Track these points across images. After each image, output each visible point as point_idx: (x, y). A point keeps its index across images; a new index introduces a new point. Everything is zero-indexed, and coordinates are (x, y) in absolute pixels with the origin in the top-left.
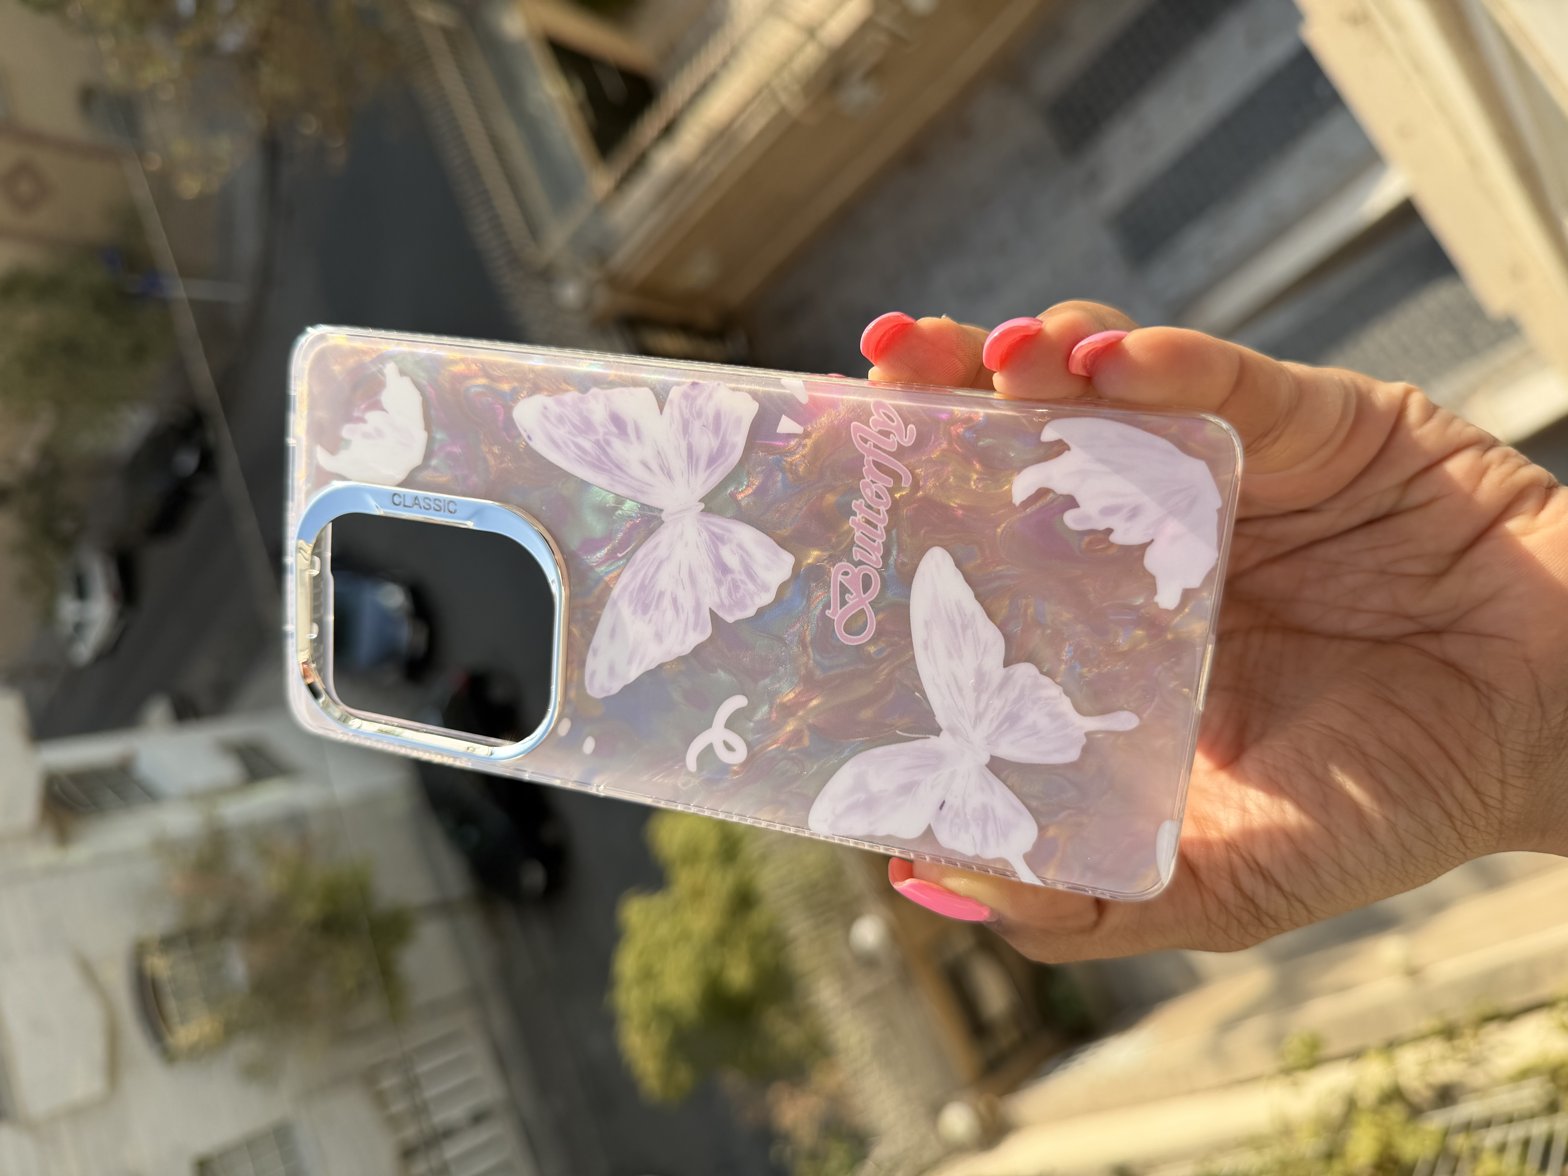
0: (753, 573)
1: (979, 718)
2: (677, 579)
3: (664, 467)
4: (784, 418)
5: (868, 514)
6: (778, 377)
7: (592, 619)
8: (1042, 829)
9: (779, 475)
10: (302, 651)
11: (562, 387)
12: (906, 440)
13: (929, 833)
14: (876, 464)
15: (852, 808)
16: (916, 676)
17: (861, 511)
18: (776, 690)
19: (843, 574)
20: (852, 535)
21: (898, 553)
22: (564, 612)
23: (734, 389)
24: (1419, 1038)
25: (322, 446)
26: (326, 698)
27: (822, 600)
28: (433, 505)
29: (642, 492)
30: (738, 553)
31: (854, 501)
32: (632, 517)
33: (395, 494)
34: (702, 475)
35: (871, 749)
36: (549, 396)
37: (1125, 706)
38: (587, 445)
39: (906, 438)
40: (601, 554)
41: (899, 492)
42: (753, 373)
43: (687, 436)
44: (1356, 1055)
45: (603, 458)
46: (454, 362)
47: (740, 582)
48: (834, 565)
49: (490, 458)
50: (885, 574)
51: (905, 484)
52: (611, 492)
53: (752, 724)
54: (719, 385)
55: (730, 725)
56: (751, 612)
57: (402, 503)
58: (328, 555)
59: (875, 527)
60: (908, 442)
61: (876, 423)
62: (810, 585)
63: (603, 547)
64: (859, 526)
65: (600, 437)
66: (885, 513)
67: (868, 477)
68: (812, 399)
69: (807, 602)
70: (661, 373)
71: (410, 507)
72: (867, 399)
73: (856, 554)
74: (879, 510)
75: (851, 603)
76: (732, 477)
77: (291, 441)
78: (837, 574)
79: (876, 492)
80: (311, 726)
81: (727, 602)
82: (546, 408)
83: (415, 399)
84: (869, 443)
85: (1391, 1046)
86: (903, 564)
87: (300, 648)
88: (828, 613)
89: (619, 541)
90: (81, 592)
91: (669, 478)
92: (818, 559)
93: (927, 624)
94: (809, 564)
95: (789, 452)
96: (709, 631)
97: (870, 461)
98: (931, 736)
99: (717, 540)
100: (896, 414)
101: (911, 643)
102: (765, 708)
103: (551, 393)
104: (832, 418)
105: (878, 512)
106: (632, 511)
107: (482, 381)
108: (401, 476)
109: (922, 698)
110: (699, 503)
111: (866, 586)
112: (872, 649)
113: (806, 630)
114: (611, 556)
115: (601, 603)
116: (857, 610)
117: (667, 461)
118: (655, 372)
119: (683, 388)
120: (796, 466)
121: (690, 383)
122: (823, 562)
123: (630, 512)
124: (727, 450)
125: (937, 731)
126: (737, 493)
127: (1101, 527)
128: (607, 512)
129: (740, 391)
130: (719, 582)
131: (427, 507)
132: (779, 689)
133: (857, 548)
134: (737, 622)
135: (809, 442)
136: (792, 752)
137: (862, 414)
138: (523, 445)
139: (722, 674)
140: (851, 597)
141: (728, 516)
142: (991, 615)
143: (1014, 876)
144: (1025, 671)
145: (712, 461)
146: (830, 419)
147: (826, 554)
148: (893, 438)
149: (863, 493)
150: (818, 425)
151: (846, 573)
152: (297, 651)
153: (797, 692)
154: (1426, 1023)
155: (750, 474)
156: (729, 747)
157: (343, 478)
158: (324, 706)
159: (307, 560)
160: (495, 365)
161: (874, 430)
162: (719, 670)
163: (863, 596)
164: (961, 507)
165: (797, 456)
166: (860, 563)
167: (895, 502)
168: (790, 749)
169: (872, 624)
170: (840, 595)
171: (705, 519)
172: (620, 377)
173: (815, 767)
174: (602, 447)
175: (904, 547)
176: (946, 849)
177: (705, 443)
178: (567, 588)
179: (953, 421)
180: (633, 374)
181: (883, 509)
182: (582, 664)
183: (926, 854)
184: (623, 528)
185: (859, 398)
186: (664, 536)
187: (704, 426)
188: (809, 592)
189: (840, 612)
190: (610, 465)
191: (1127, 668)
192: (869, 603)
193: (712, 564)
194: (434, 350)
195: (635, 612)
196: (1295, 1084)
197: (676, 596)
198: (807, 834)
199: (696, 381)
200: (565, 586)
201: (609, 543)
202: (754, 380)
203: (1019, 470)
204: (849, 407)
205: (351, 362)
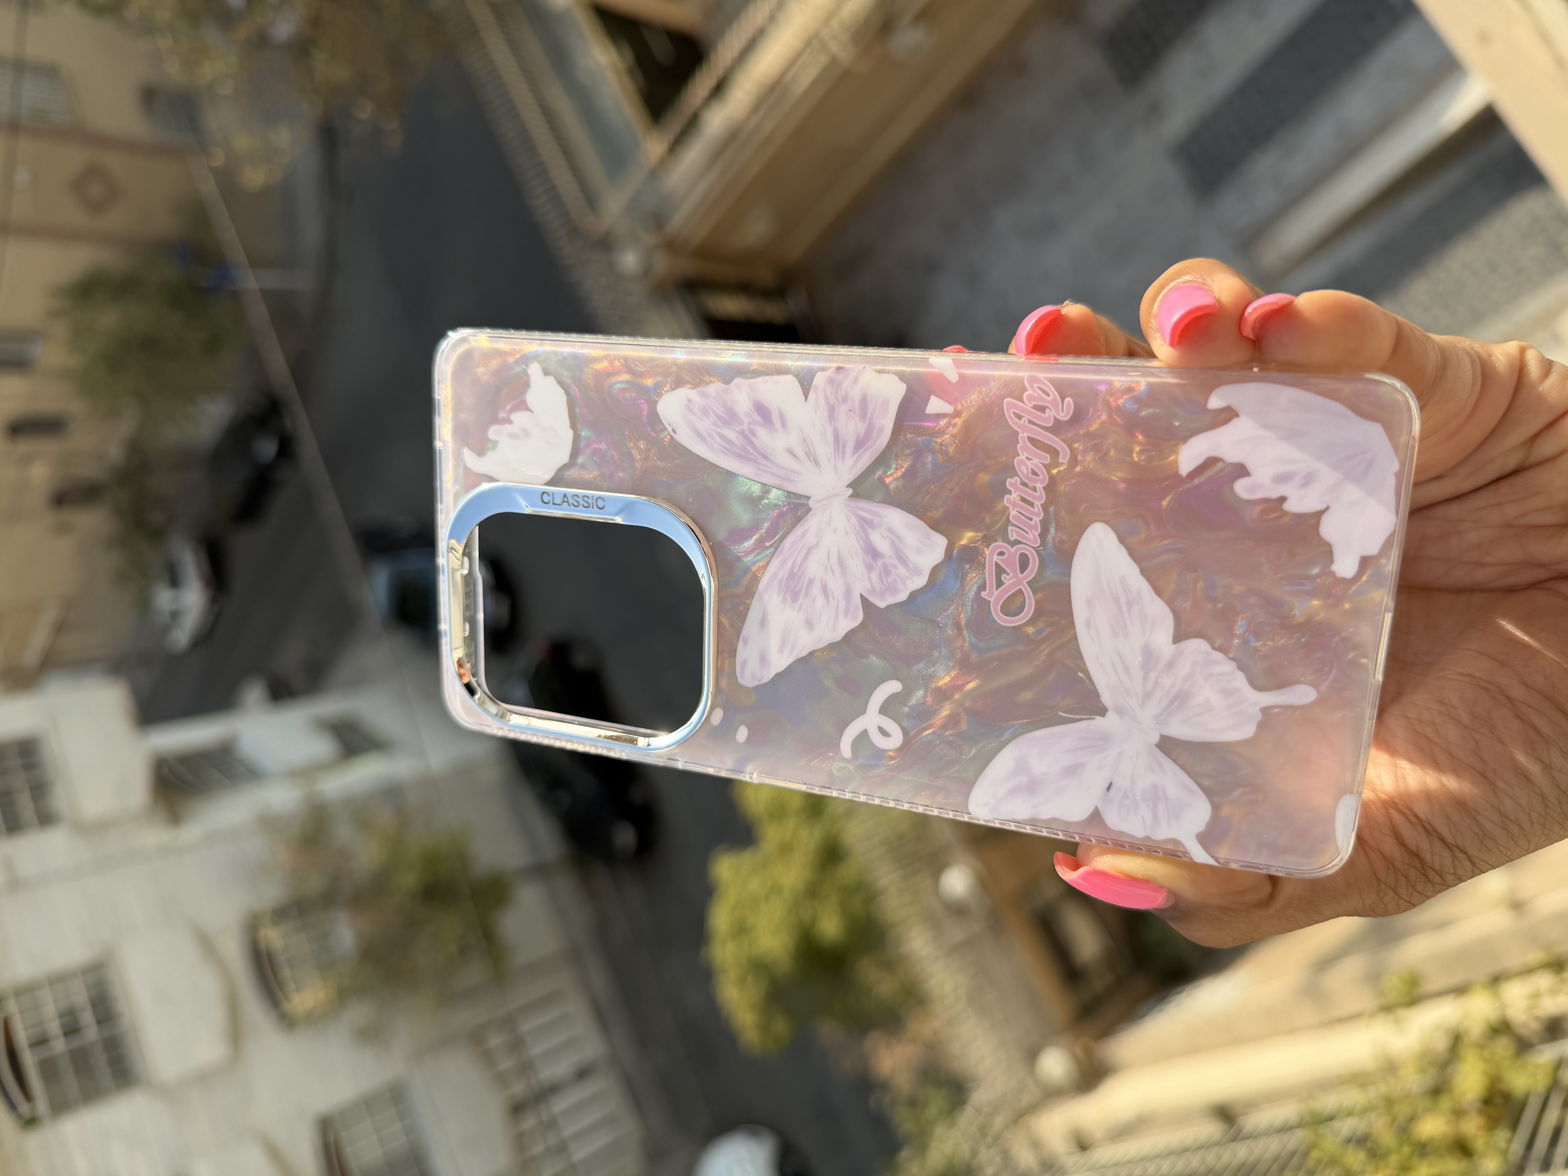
0: (904, 557)
1: (1147, 696)
2: (826, 566)
3: (810, 455)
4: (933, 398)
5: (1025, 492)
6: (925, 357)
7: (741, 608)
8: (1216, 808)
9: (929, 456)
10: (456, 649)
11: (704, 379)
12: (1063, 414)
13: (1096, 817)
14: (1032, 441)
15: (1014, 792)
16: (1079, 656)
17: (1017, 489)
18: (931, 674)
19: (998, 554)
20: (1006, 515)
21: (1056, 530)
22: (714, 602)
23: (879, 372)
24: (1528, 971)
25: (469, 448)
26: (481, 695)
27: (976, 581)
28: (581, 502)
29: (789, 480)
30: (888, 537)
31: (1009, 480)
32: (779, 505)
33: (544, 493)
34: (849, 460)
35: (1032, 731)
36: (693, 388)
37: (1302, 679)
38: (732, 435)
39: (1063, 411)
40: (749, 544)
41: (1055, 468)
42: (899, 354)
43: (833, 421)
44: (1460, 990)
45: (748, 448)
46: (595, 360)
47: (890, 566)
48: (988, 546)
49: (635, 453)
50: (1043, 553)
51: (1062, 459)
52: (757, 482)
53: (906, 709)
54: (864, 368)
55: (884, 710)
56: (903, 596)
57: (551, 501)
58: (476, 554)
59: (1032, 504)
60: (1064, 416)
61: (1031, 398)
62: (964, 567)
63: (750, 537)
64: (1015, 505)
65: (745, 427)
66: (1042, 490)
67: (1023, 454)
68: (963, 378)
69: (961, 584)
70: (806, 359)
71: (559, 505)
72: (1021, 374)
73: (1012, 534)
74: (1035, 487)
75: (1007, 583)
76: (881, 461)
77: (438, 444)
78: (991, 555)
79: (1032, 469)
80: (467, 722)
81: (878, 587)
82: (689, 401)
83: (560, 397)
84: (1023, 419)
85: (1496, 980)
86: (1062, 542)
87: (454, 647)
88: (984, 594)
89: (766, 530)
90: (174, 580)
91: (815, 464)
92: (972, 540)
93: (1089, 603)
94: (962, 545)
95: (937, 433)
96: (860, 617)
97: (1024, 437)
98: (1096, 717)
99: (866, 525)
100: (1052, 387)
101: (1072, 622)
102: (920, 693)
103: (695, 386)
104: (983, 396)
105: (1035, 489)
106: (778, 500)
107: (625, 377)
108: (548, 477)
109: (1085, 678)
110: (846, 489)
111: (1024, 566)
112: (1030, 630)
113: (961, 612)
114: (760, 545)
115: (750, 592)
116: (1013, 591)
117: (813, 448)
118: (797, 359)
119: (829, 373)
120: (946, 447)
121: (835, 368)
122: (976, 543)
123: (776, 501)
124: (874, 434)
125: (1102, 711)
126: (885, 477)
127: (1275, 495)
128: (753, 502)
129: (886, 373)
130: (869, 568)
131: (576, 504)
132: (934, 672)
133: (1013, 528)
134: (889, 607)
135: (958, 421)
136: (950, 735)
137: (1016, 390)
138: (667, 438)
139: (874, 660)
140: (1008, 577)
141: (877, 501)
142: (1158, 591)
143: (1185, 856)
144: (1197, 647)
145: (860, 444)
146: (981, 397)
147: (980, 534)
148: (1049, 413)
149: (1018, 471)
150: (969, 403)
151: (1001, 554)
152: (451, 650)
153: (953, 676)
154: (1535, 956)
155: (898, 457)
156: (884, 733)
157: (492, 479)
158: (480, 702)
159: (459, 560)
160: (639, 360)
161: (1028, 406)
162: (871, 656)
163: (1021, 576)
164: (1123, 480)
165: (947, 436)
166: (1017, 542)
167: (1052, 478)
168: (948, 733)
169: (1030, 605)
170: (996, 576)
171: (853, 504)
172: (765, 365)
173: (974, 751)
174: (748, 437)
175: (1063, 524)
176: (1113, 831)
177: (851, 428)
178: (716, 578)
179: (1112, 391)
180: (776, 362)
181: (1039, 486)
182: (733, 653)
183: (1092, 836)
184: (769, 517)
185: (1011, 373)
186: (811, 523)
187: (850, 411)
188: (962, 574)
189: (996, 593)
190: (755, 454)
191: (1303, 640)
192: (1027, 582)
193: (862, 550)
194: (577, 349)
195: (784, 600)
196: (1397, 1021)
197: (826, 583)
198: (966, 819)
199: (841, 365)
200: (713, 577)
201: (755, 533)
202: (901, 361)
203: (1185, 439)
204: (1000, 384)
205: (494, 364)
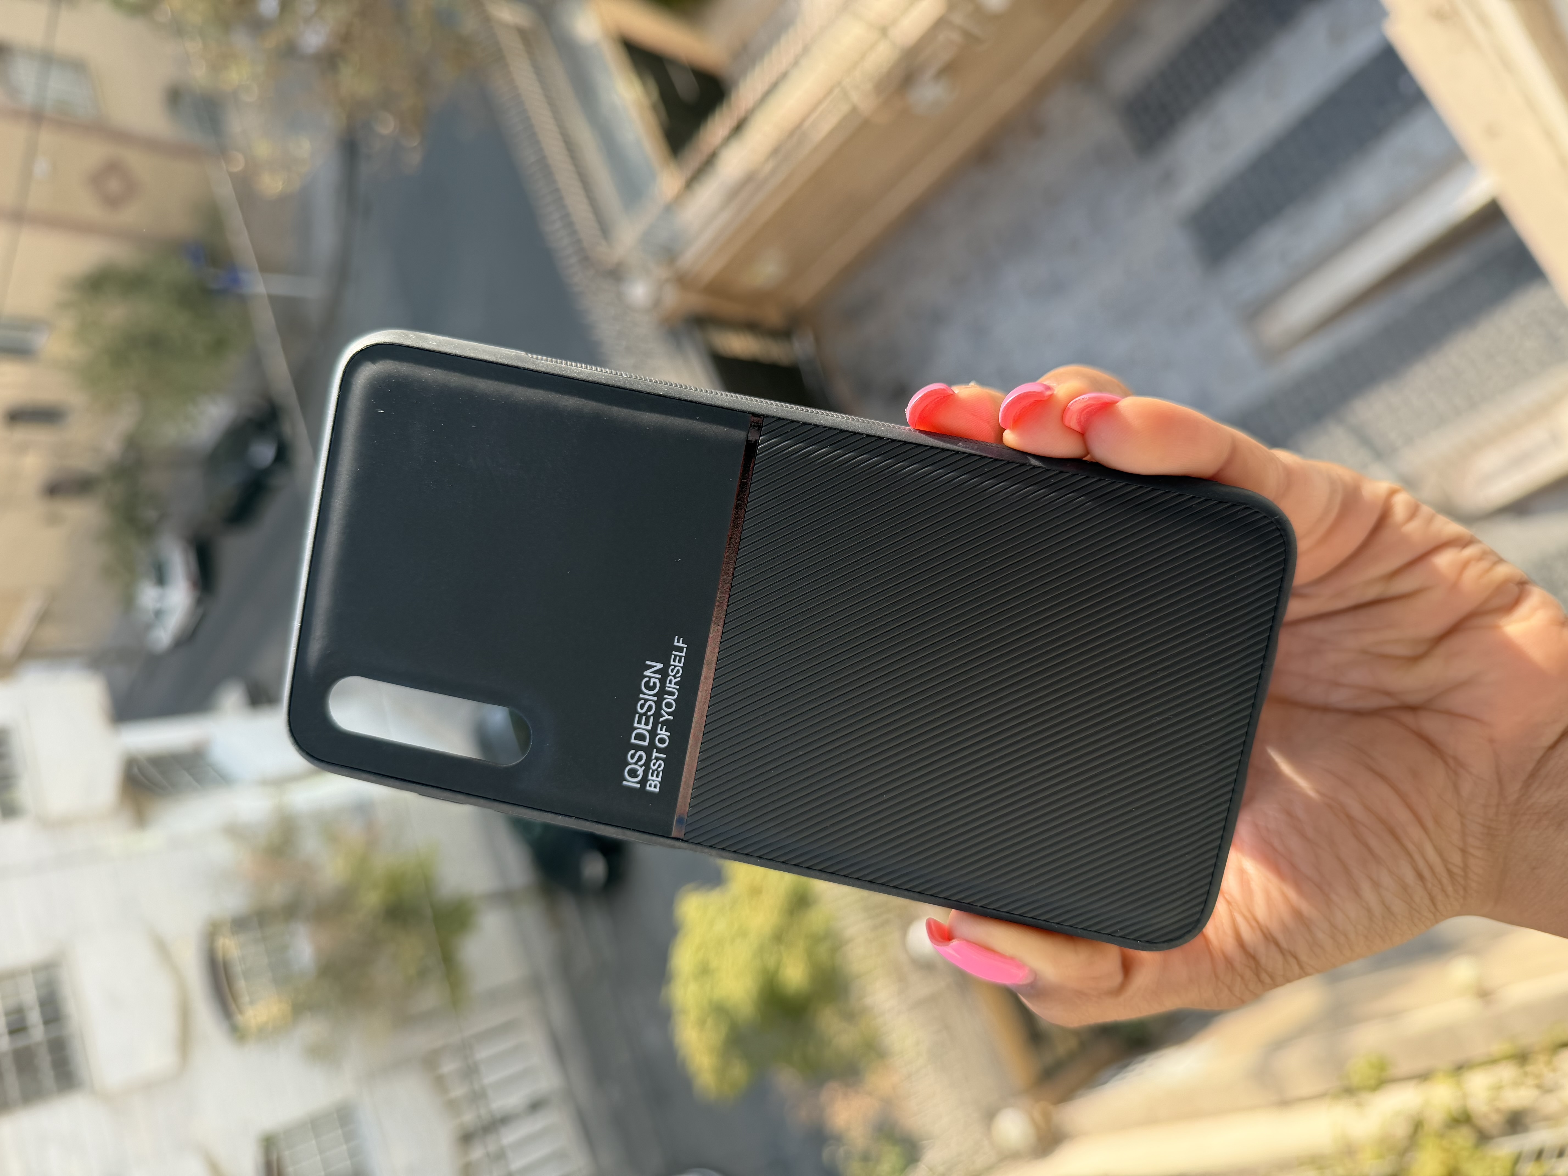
24: (1492, 1062)
44: (1424, 1077)
85: (1460, 1069)
90: (161, 578)
154: (1498, 1047)
196: (1359, 1105)
